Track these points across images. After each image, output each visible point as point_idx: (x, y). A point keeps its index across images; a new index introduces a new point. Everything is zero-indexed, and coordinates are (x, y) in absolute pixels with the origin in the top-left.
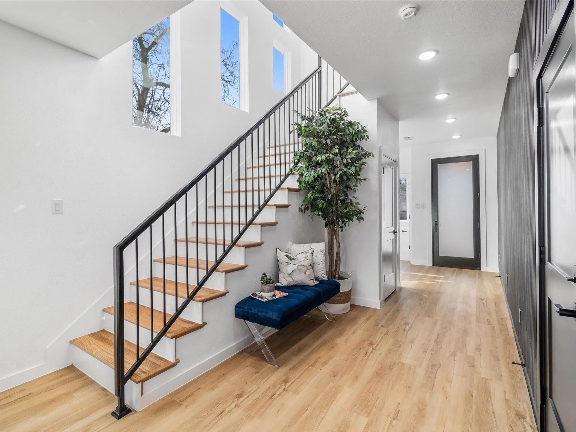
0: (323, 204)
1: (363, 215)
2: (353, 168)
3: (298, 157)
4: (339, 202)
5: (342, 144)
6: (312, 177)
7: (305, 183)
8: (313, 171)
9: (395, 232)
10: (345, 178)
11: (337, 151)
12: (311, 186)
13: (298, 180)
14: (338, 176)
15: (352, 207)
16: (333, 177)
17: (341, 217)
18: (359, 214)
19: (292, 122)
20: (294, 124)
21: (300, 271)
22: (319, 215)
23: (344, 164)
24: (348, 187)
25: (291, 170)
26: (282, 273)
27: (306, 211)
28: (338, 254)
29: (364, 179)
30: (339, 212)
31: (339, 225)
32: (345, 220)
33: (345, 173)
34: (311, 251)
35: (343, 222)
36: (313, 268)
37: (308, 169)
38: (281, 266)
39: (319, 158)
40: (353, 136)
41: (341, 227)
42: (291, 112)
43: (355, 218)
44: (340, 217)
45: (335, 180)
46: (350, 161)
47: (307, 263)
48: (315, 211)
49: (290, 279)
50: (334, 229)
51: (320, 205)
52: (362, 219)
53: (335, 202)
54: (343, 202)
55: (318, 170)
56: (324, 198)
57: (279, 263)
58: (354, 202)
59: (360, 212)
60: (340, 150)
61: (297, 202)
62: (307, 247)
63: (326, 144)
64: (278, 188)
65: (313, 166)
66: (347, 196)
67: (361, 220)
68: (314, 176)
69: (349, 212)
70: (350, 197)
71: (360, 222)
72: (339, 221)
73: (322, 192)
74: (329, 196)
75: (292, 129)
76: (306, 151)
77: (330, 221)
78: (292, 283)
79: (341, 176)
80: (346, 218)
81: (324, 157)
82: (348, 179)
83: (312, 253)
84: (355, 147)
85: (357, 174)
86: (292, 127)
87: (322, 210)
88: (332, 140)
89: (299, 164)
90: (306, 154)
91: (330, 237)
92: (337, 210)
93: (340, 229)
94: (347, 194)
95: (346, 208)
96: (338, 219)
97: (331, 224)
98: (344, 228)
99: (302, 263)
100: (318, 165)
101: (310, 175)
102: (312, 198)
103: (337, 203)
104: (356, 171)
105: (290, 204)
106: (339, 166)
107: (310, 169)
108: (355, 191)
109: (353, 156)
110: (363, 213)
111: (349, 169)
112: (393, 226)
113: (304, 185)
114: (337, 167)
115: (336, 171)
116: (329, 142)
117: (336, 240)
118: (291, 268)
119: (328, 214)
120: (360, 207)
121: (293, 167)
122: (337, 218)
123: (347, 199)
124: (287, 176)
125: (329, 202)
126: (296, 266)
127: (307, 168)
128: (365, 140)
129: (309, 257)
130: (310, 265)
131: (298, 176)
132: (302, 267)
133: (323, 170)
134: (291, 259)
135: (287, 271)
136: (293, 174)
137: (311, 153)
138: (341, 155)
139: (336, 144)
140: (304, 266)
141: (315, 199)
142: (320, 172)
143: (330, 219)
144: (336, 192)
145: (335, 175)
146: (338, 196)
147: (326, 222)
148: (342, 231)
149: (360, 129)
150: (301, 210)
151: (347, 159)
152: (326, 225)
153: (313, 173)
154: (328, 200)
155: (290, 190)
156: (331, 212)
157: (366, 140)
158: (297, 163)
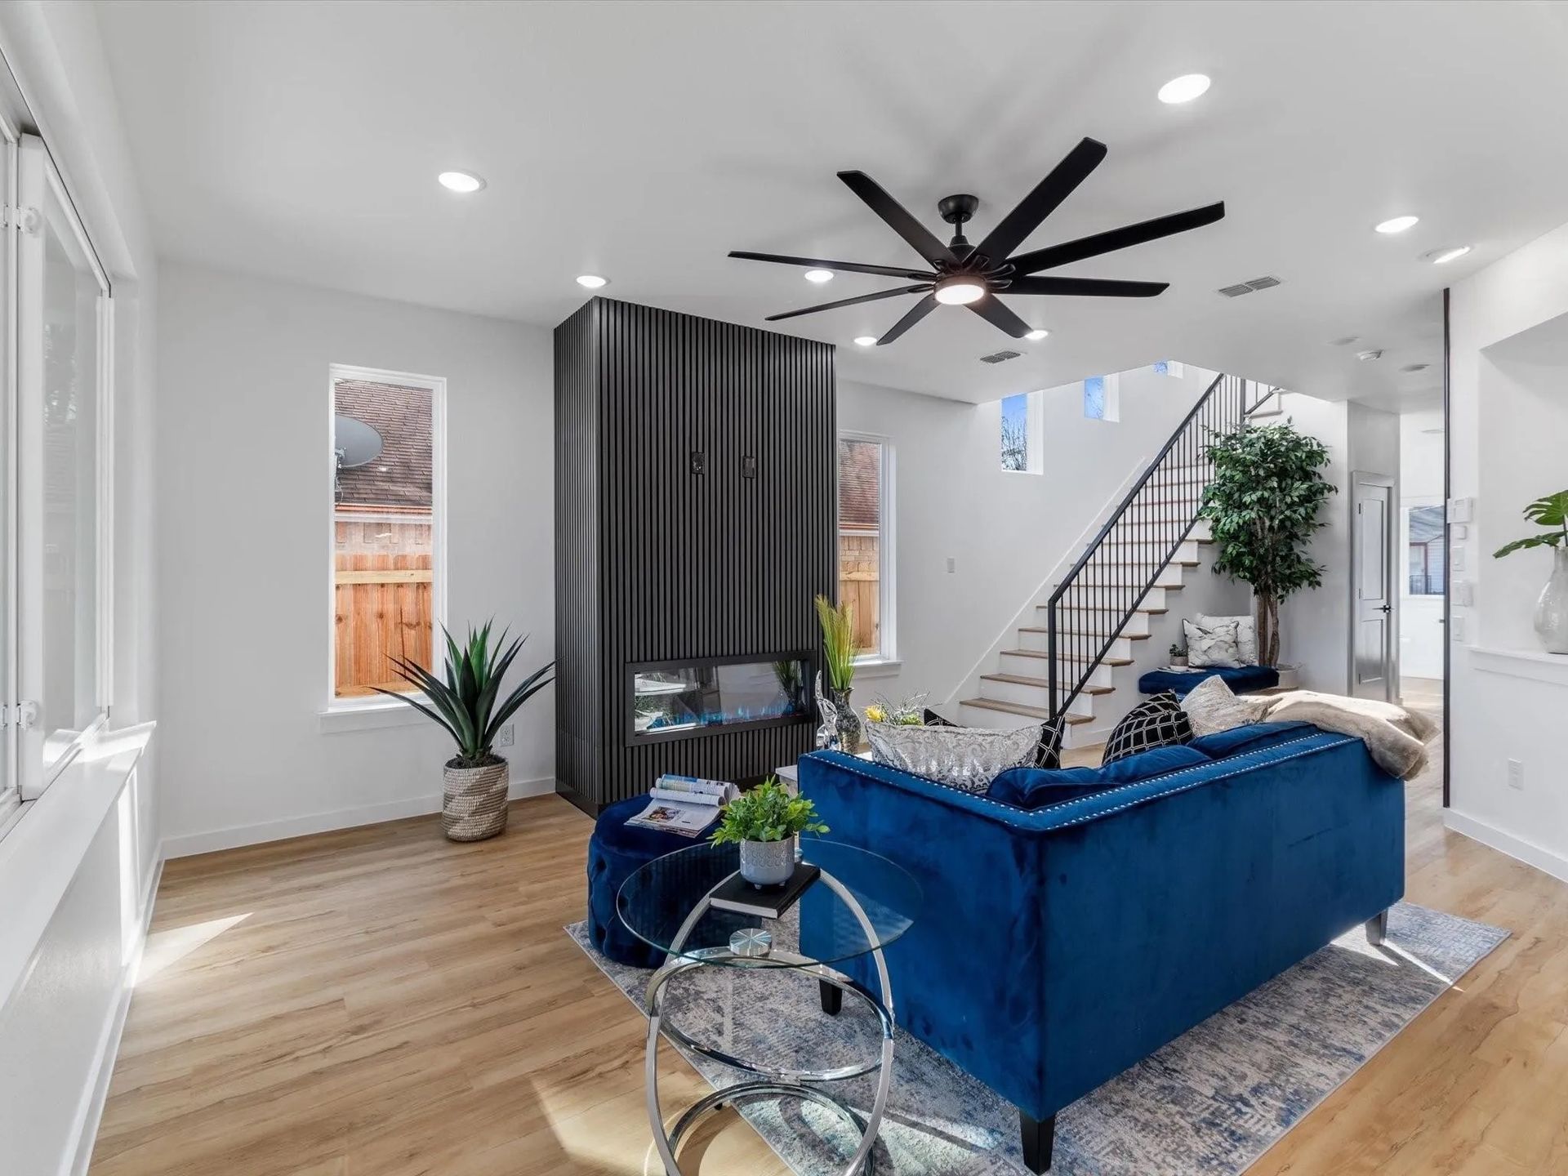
0: (1251, 562)
1: (1318, 578)
2: (1302, 510)
3: (1210, 495)
4: (1278, 559)
5: (1282, 474)
6: (1235, 525)
7: (1222, 532)
8: (1235, 515)
9: (1386, 609)
10: (1288, 524)
11: (1276, 485)
12: (1233, 537)
13: (1211, 529)
14: (1277, 522)
15: (1299, 566)
16: (1267, 523)
17: (1282, 581)
18: (1312, 578)
19: (1200, 444)
20: (1203, 447)
21: (1220, 648)
22: (1245, 577)
23: (1286, 503)
24: (1293, 536)
25: (1199, 514)
26: (1192, 650)
27: (1222, 571)
28: (1275, 634)
29: (1322, 525)
30: (1277, 573)
31: (1277, 593)
32: (1288, 585)
33: (1288, 518)
34: (1233, 625)
35: (1283, 589)
36: (1237, 645)
37: (1226, 512)
38: (1191, 642)
39: (1247, 499)
40: (1303, 461)
41: (1281, 597)
42: (1200, 428)
43: (1305, 583)
44: (1279, 580)
45: (1271, 528)
46: (1296, 499)
47: (1229, 639)
48: (1238, 571)
49: (1205, 658)
50: (1269, 601)
51: (1247, 562)
52: (1319, 584)
53: (1270, 559)
54: (1284, 559)
55: (1243, 514)
56: (1252, 553)
57: (1187, 639)
58: (1303, 557)
59: (1315, 574)
60: (1280, 483)
61: (1210, 558)
62: (1226, 620)
63: (1257, 475)
64: (1182, 539)
65: (1235, 507)
66: (1291, 549)
67: (1317, 586)
68: (1238, 523)
69: (1294, 573)
70: (1296, 550)
71: (1314, 588)
72: (1278, 586)
73: (1248, 544)
74: (1262, 551)
75: (1200, 451)
76: (1224, 485)
77: (1263, 586)
78: (1209, 663)
79: (1281, 521)
80: (1290, 582)
81: (1254, 497)
82: (1293, 525)
83: (1236, 627)
84: (1307, 476)
85: (1308, 518)
86: (1200, 450)
87: (1250, 569)
88: (1267, 470)
89: (1211, 504)
90: (1224, 490)
91: (1262, 610)
92: (1274, 571)
93: (1279, 601)
94: (1292, 546)
95: (1289, 567)
96: (1276, 584)
97: (1263, 591)
98: (1285, 600)
99: (1222, 638)
100: (1242, 506)
101: (1231, 522)
102: (1234, 553)
103: (1274, 559)
104: (1307, 513)
105: (1200, 561)
106: (1278, 505)
107: (1230, 512)
108: (1304, 543)
109: (1302, 493)
110: (1320, 575)
111: (1295, 512)
112: (1382, 598)
113: (1221, 535)
114: (1275, 506)
115: (1273, 513)
116: (1262, 473)
117: (1272, 615)
118: (1207, 643)
119: (1259, 576)
120: (1315, 567)
121: (1202, 508)
122: (1273, 581)
123: (1291, 554)
124: (1193, 522)
125: (1262, 559)
126: (1213, 642)
127: (1225, 510)
128: (1323, 465)
129: (1232, 632)
130: (1234, 642)
131: (1210, 523)
132: (1221, 643)
133: (1252, 514)
134: (1206, 632)
135: (1200, 648)
136: (1203, 519)
137: (1232, 488)
138: (1282, 490)
139: (1274, 474)
140: (1226, 643)
141: (1240, 554)
142: (1247, 517)
143: (1263, 583)
144: (1272, 544)
145: (1272, 519)
146: (1277, 549)
147: (1256, 588)
148: (1282, 603)
149: (1315, 448)
150: (1214, 569)
151: (1291, 497)
152: (1256, 592)
153: (1235, 518)
154: (1260, 555)
155: (1200, 542)
156: (1263, 572)
157: (1326, 465)
158: (1208, 502)
